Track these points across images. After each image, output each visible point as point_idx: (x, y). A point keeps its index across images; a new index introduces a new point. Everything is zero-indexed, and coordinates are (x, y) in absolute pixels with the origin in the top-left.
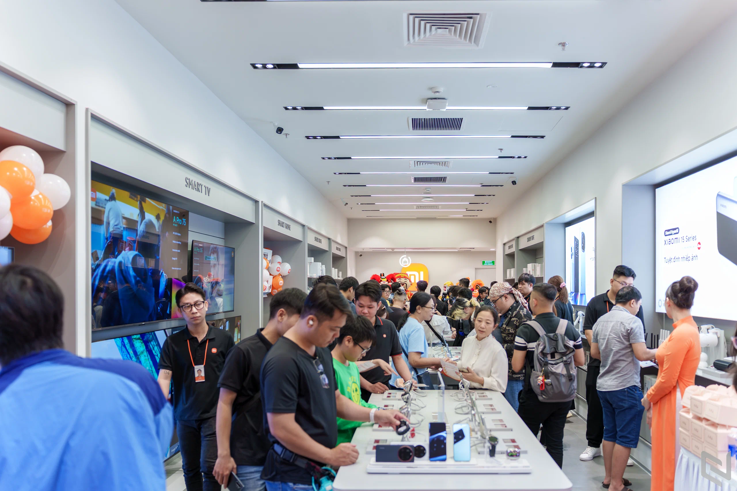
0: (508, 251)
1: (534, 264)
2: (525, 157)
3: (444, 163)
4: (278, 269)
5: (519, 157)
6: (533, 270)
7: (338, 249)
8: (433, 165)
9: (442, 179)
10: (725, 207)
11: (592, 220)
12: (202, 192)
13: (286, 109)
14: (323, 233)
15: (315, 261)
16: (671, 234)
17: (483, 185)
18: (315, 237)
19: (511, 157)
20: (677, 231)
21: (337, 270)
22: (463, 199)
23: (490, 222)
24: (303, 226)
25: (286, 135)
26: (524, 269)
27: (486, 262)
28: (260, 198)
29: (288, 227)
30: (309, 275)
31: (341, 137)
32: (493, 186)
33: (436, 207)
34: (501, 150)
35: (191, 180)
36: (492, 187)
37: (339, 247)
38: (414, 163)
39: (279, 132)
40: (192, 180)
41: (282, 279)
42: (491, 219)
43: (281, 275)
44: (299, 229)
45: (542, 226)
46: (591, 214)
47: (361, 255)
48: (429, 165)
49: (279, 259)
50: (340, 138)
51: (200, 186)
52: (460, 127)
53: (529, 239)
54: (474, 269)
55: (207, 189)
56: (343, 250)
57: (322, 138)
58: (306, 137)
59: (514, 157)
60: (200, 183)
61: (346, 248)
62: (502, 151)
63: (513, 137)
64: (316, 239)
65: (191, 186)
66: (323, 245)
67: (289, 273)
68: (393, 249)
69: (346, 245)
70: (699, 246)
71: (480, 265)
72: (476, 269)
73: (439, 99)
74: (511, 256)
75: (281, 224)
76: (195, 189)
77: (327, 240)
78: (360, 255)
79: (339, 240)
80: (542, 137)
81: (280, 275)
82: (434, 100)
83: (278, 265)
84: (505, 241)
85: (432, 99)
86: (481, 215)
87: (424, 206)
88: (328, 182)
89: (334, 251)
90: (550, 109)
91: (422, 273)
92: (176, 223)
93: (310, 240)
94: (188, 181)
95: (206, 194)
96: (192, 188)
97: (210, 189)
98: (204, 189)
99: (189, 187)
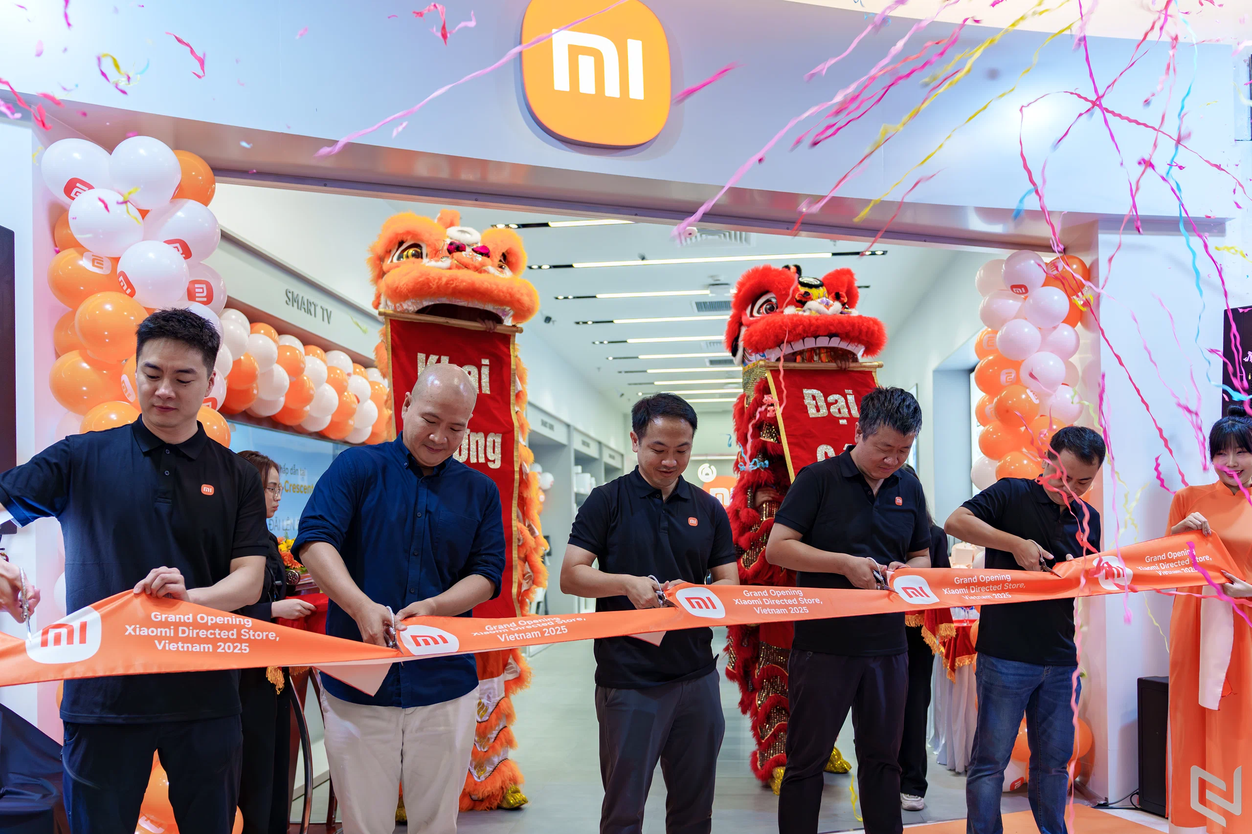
7: (612, 457)
12: (315, 316)
14: (592, 434)
15: (583, 471)
18: (583, 441)
24: (568, 426)
29: (551, 427)
30: (575, 490)
35: (295, 295)
37: (613, 454)
40: (298, 295)
44: (564, 429)
51: (313, 306)
55: (325, 313)
56: (618, 458)
60: (312, 300)
61: (622, 455)
64: (584, 443)
65: (295, 305)
67: (551, 485)
69: (622, 451)
75: (544, 424)
76: (303, 310)
77: (598, 444)
79: (613, 445)
89: (606, 459)
93: (577, 445)
94: (290, 295)
95: (323, 320)
96: (298, 308)
97: (331, 312)
98: (319, 311)
99: (293, 306)
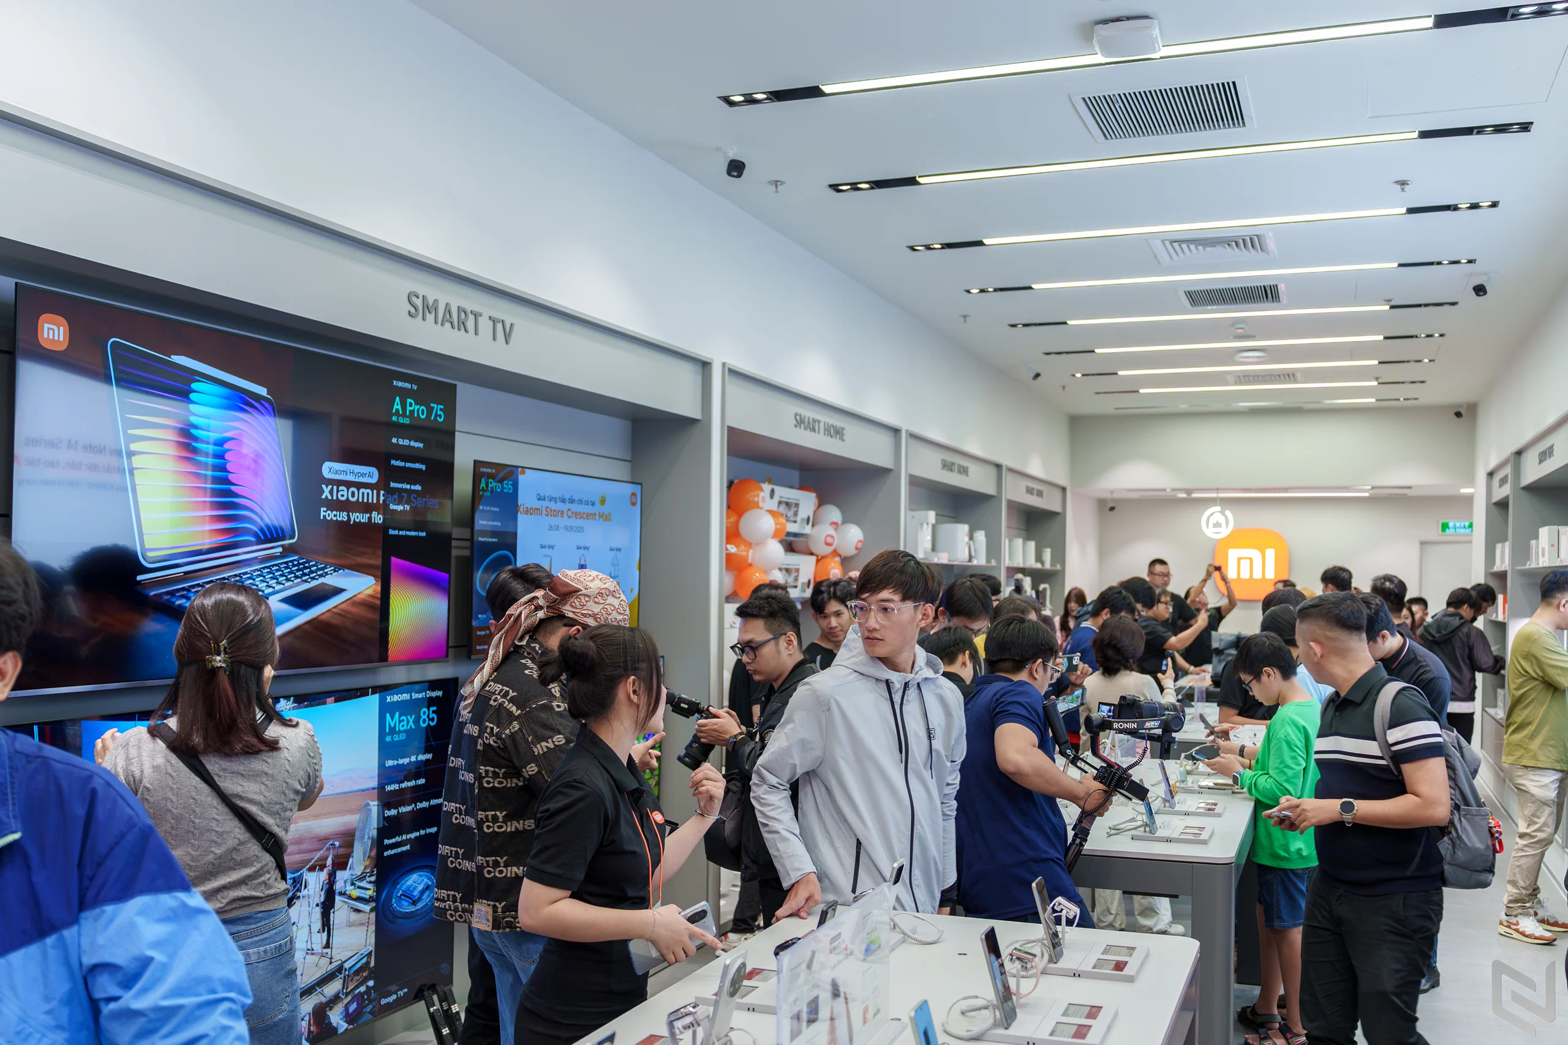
0: (1499, 494)
1: (1555, 528)
2: (1494, 205)
3: (1252, 242)
4: (829, 540)
5: (1474, 206)
6: (1553, 545)
7: (1035, 492)
8: (1219, 249)
9: (1268, 294)
12: (476, 333)
13: (727, 101)
14: (974, 450)
17: (1393, 303)
18: (943, 460)
19: (1447, 208)
21: (1032, 545)
22: (1353, 352)
23: (1458, 414)
24: (894, 430)
25: (776, 185)
27: (1451, 524)
28: (719, 356)
29: (838, 434)
31: (921, 180)
32: (1426, 305)
33: (1290, 376)
34: (1403, 183)
35: (428, 299)
36: (1423, 309)
37: (1037, 486)
38: (1162, 246)
39: (735, 174)
40: (433, 299)
41: (838, 565)
42: (1460, 406)
43: (840, 556)
44: (884, 440)
47: (1112, 509)
48: (1209, 249)
49: (833, 513)
50: (918, 183)
51: (471, 318)
52: (1242, 118)
53: (1543, 457)
54: (1417, 546)
55: (499, 326)
56: (1053, 494)
57: (872, 188)
58: (830, 186)
59: (1455, 208)
60: (469, 308)
61: (1064, 489)
62: (1406, 188)
63: (1425, 135)
64: (949, 466)
65: (431, 316)
66: (977, 481)
67: (857, 548)
68: (1189, 492)
69: (1062, 481)
71: (1433, 534)
72: (1422, 543)
73: (1128, 18)
74: (1502, 505)
75: (805, 423)
76: (448, 325)
77: (993, 471)
78: (1109, 507)
79: (1035, 470)
80: (1525, 127)
81: (835, 553)
82: (1111, 24)
83: (832, 532)
84: (1493, 464)
85: (1105, 22)
86: (1427, 396)
87: (1254, 376)
88: (965, 317)
89: (1018, 495)
90: (1515, 16)
91: (1270, 553)
92: (404, 415)
94: (416, 301)
95: (494, 339)
96: (436, 322)
97: (512, 325)
98: (485, 325)
99: (424, 319)
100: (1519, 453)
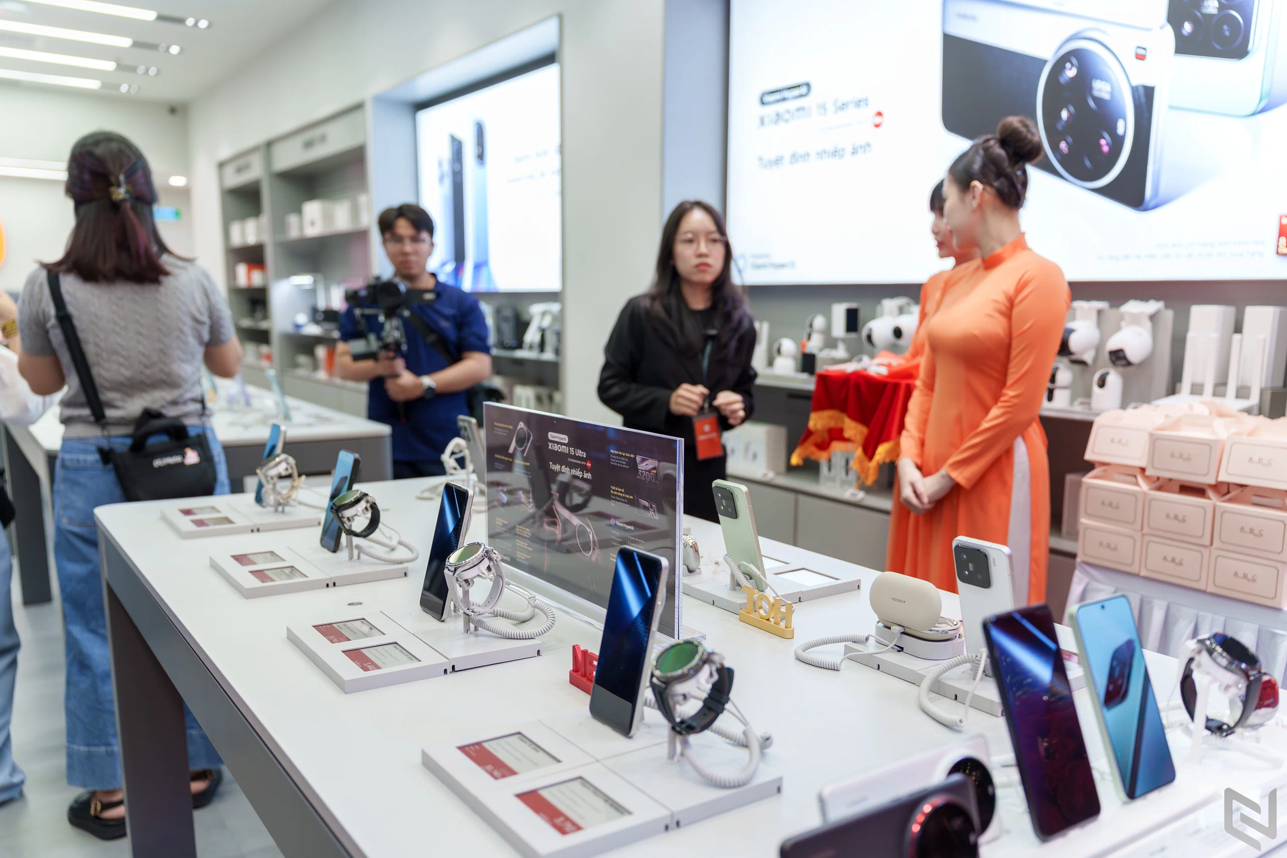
0: (234, 180)
6: (324, 219)
10: (973, 18)
11: (550, 73)
16: (784, 99)
20: (804, 90)
23: (173, 110)
26: (293, 219)
42: (174, 102)
45: (358, 107)
46: (548, 59)
53: (309, 145)
70: (878, 120)
74: (248, 191)
84: (225, 153)
100: (269, 145)
